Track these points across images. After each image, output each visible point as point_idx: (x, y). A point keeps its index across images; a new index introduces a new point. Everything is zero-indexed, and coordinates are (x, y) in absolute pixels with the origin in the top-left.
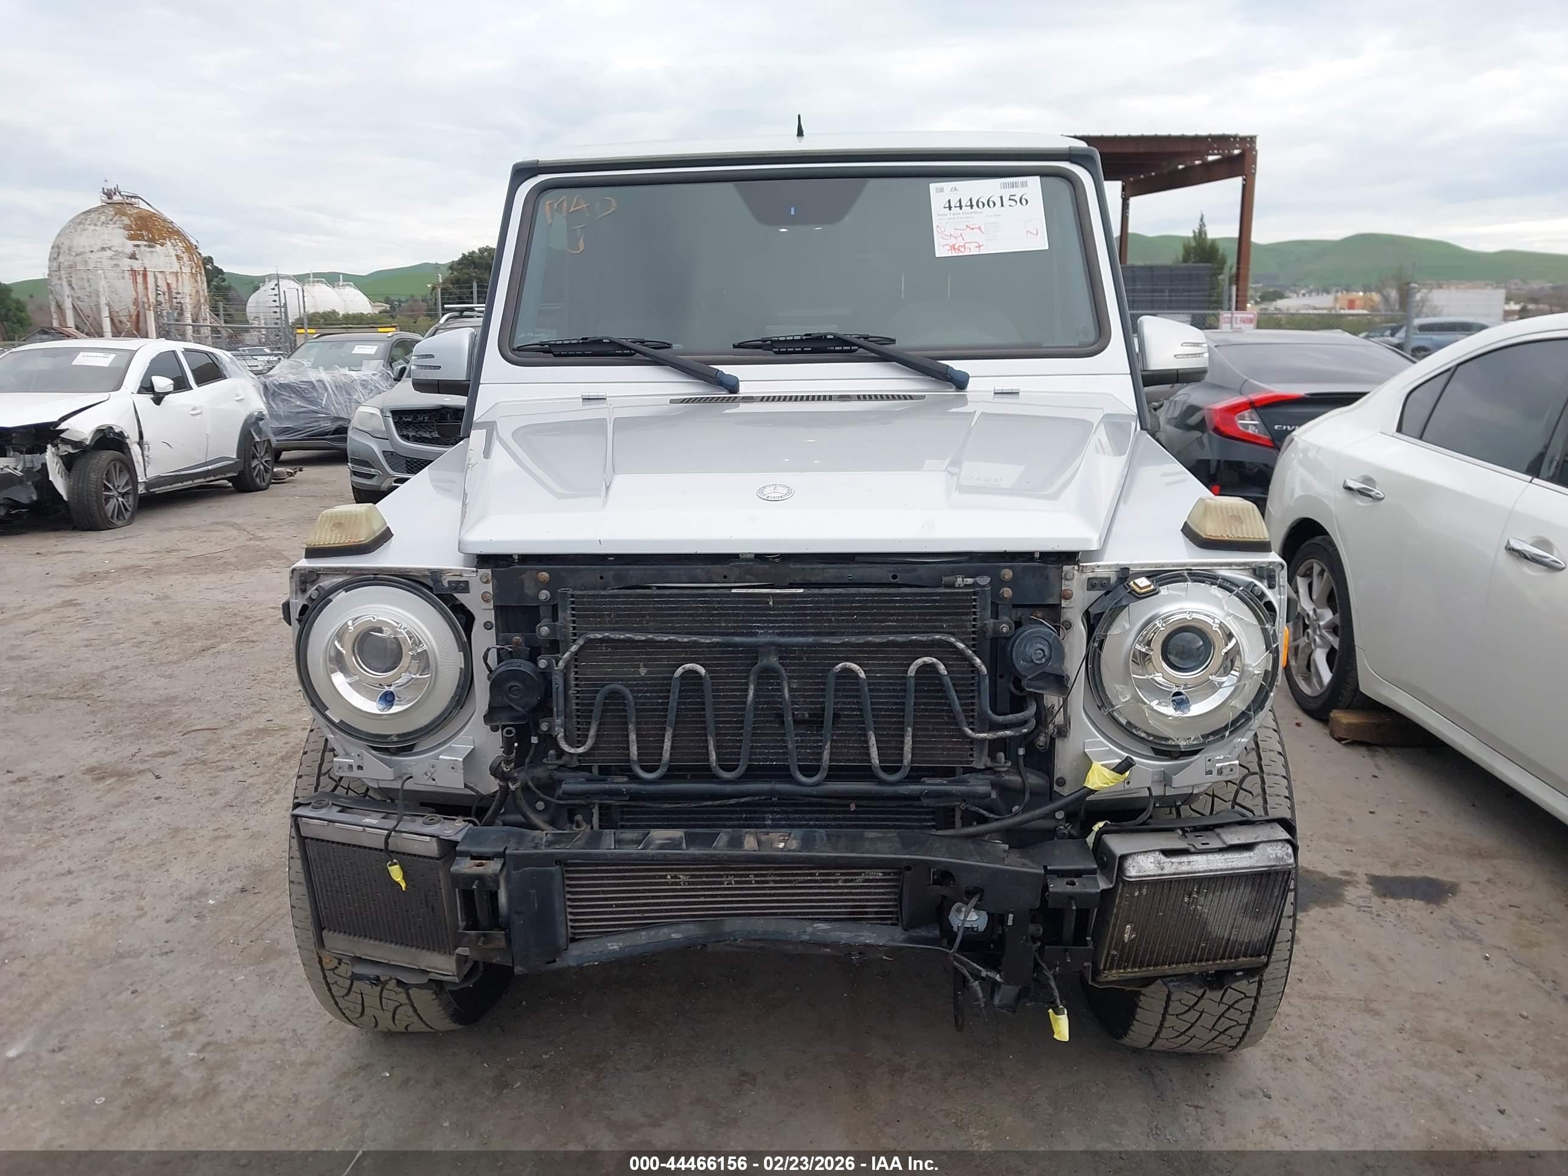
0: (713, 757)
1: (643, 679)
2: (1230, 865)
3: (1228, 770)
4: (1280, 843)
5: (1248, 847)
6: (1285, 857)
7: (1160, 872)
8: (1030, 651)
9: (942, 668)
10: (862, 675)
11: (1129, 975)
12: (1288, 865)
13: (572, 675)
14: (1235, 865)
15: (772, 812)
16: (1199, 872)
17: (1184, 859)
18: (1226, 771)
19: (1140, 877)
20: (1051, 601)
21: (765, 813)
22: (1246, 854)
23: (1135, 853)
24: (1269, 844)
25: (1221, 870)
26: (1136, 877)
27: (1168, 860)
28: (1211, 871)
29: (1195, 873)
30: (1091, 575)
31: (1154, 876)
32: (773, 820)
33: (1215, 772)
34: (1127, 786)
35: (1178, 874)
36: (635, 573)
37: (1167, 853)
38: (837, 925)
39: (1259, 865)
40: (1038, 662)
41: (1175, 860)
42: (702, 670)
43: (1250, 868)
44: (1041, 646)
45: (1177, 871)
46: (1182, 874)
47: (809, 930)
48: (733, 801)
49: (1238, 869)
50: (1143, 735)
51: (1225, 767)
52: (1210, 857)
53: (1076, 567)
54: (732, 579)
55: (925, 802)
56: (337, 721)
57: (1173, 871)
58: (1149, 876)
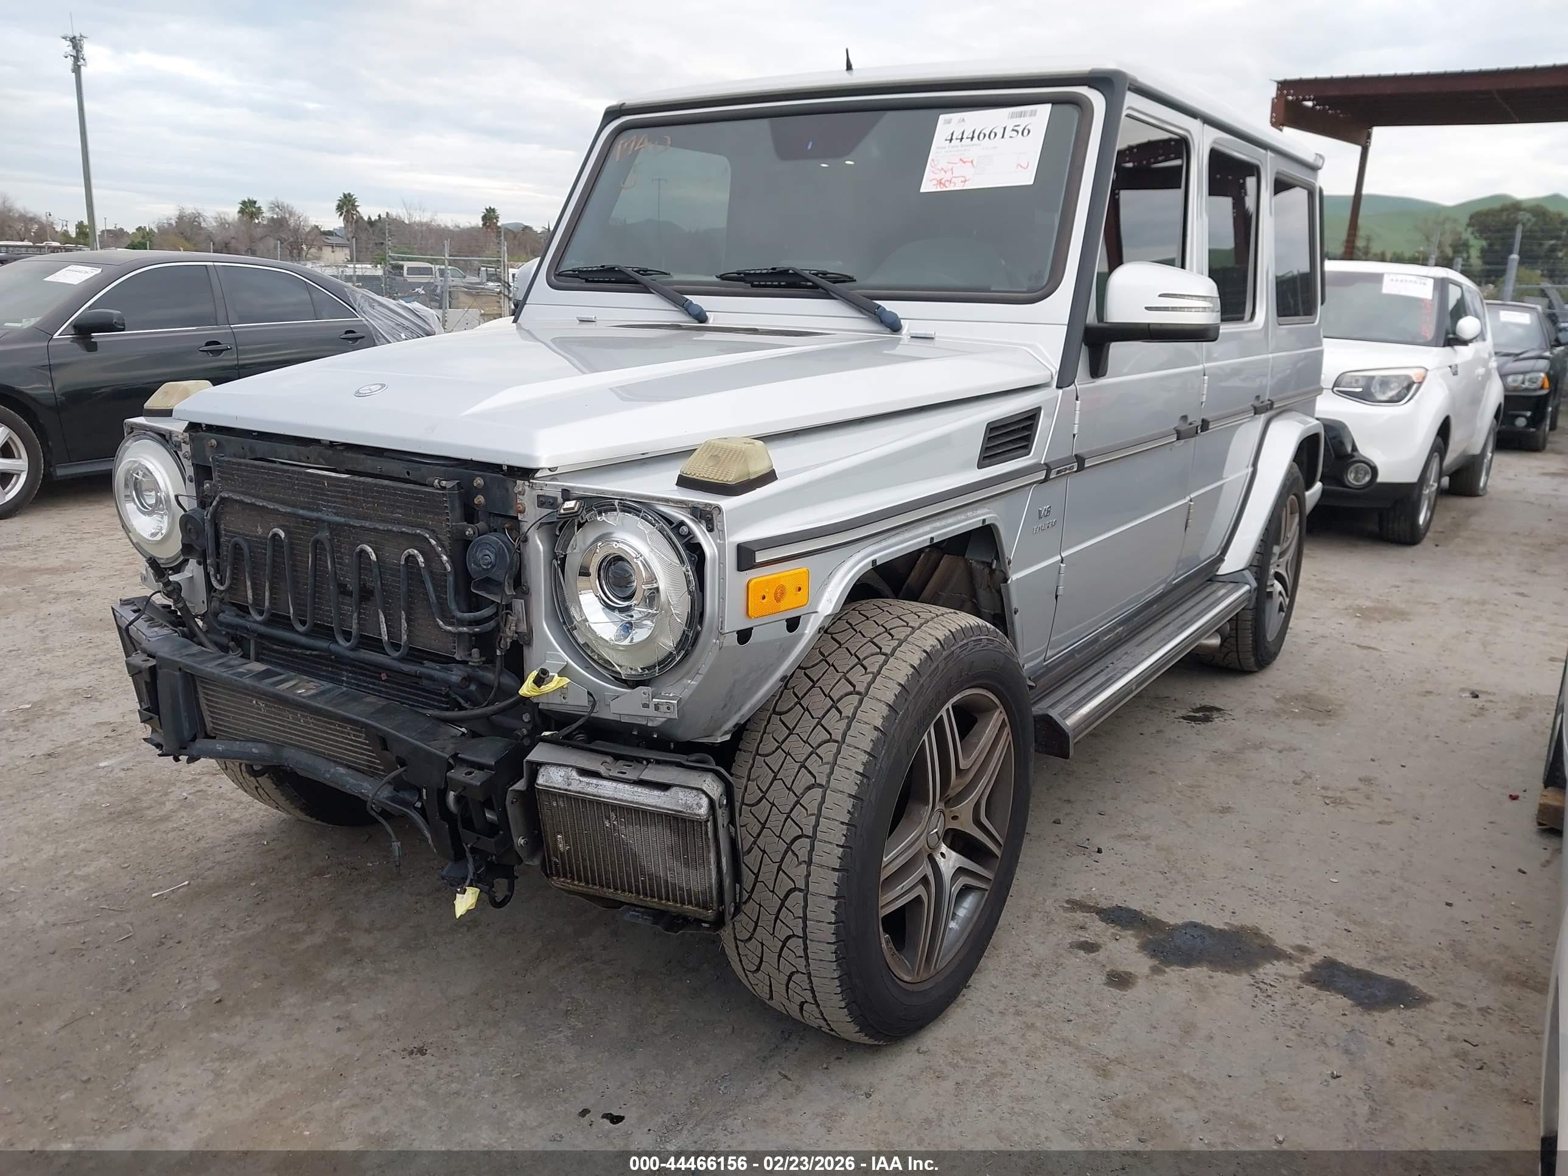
0: (292, 611)
1: (259, 537)
2: (636, 798)
3: (665, 707)
4: (694, 791)
5: (665, 787)
6: (695, 806)
7: (566, 787)
8: (479, 555)
9: (421, 559)
10: (374, 557)
11: (575, 887)
12: (699, 815)
13: (222, 526)
14: (641, 800)
15: (347, 670)
16: (604, 797)
17: (594, 781)
18: (663, 708)
19: (546, 786)
20: (513, 514)
21: (341, 669)
22: (656, 793)
23: (548, 764)
24: (683, 789)
25: (626, 801)
26: (542, 786)
27: (578, 777)
28: (616, 799)
29: (600, 797)
30: (541, 493)
31: (560, 789)
32: (348, 677)
33: (652, 706)
34: (564, 701)
35: (583, 793)
36: (262, 446)
37: (583, 772)
38: (351, 772)
39: (664, 806)
40: (485, 567)
41: (584, 779)
42: (283, 535)
43: (655, 807)
44: (488, 552)
45: (583, 791)
46: (586, 794)
47: (332, 770)
48: (308, 652)
49: (643, 804)
50: (596, 657)
51: (662, 704)
52: (620, 786)
53: (527, 483)
54: (312, 461)
55: (425, 682)
56: (135, 541)
57: (578, 789)
58: (555, 788)
